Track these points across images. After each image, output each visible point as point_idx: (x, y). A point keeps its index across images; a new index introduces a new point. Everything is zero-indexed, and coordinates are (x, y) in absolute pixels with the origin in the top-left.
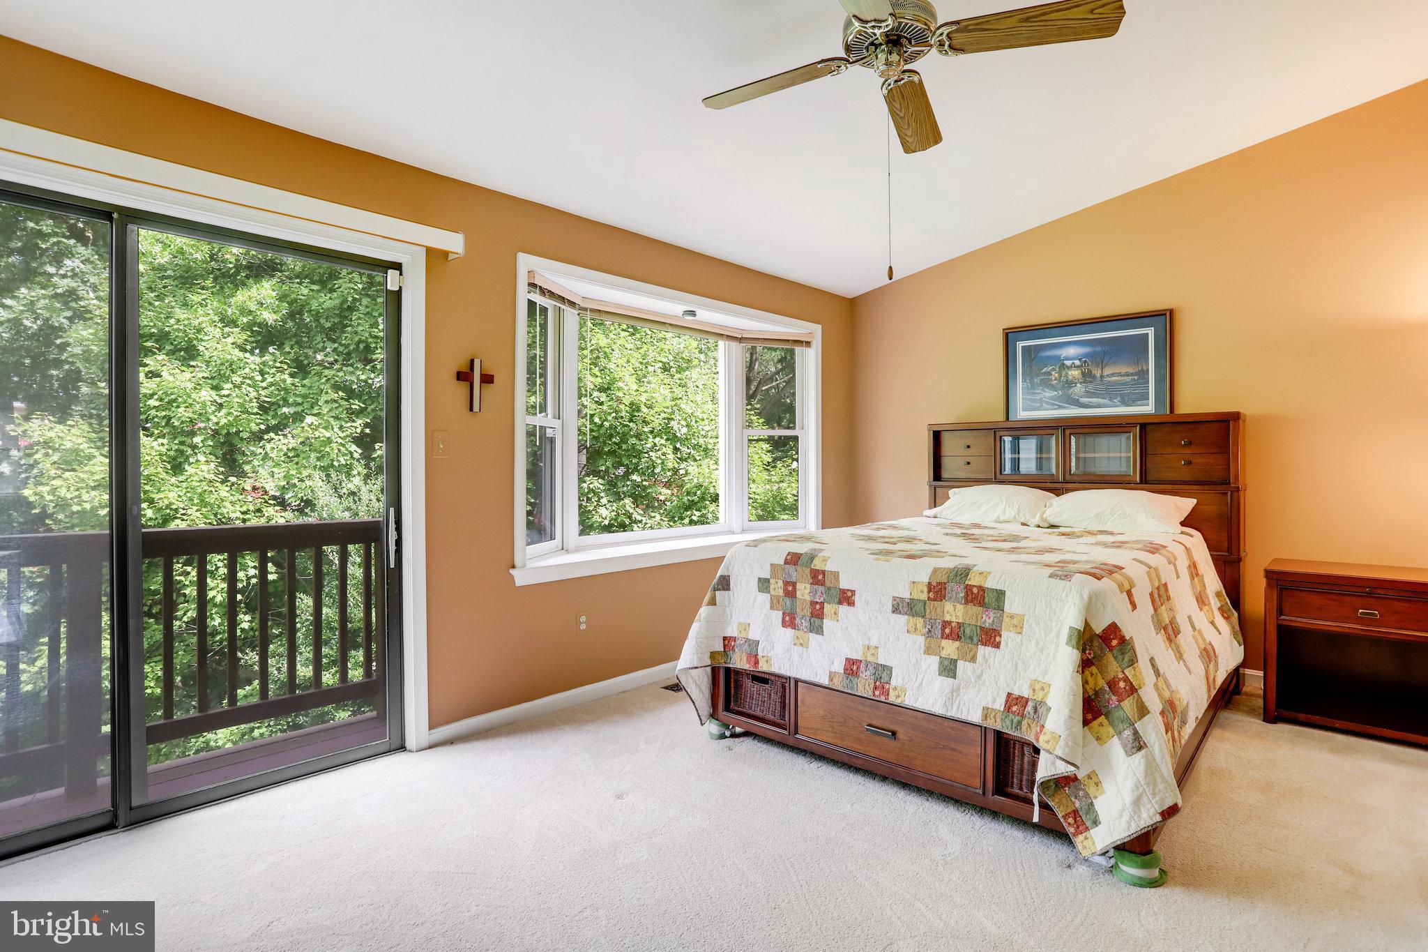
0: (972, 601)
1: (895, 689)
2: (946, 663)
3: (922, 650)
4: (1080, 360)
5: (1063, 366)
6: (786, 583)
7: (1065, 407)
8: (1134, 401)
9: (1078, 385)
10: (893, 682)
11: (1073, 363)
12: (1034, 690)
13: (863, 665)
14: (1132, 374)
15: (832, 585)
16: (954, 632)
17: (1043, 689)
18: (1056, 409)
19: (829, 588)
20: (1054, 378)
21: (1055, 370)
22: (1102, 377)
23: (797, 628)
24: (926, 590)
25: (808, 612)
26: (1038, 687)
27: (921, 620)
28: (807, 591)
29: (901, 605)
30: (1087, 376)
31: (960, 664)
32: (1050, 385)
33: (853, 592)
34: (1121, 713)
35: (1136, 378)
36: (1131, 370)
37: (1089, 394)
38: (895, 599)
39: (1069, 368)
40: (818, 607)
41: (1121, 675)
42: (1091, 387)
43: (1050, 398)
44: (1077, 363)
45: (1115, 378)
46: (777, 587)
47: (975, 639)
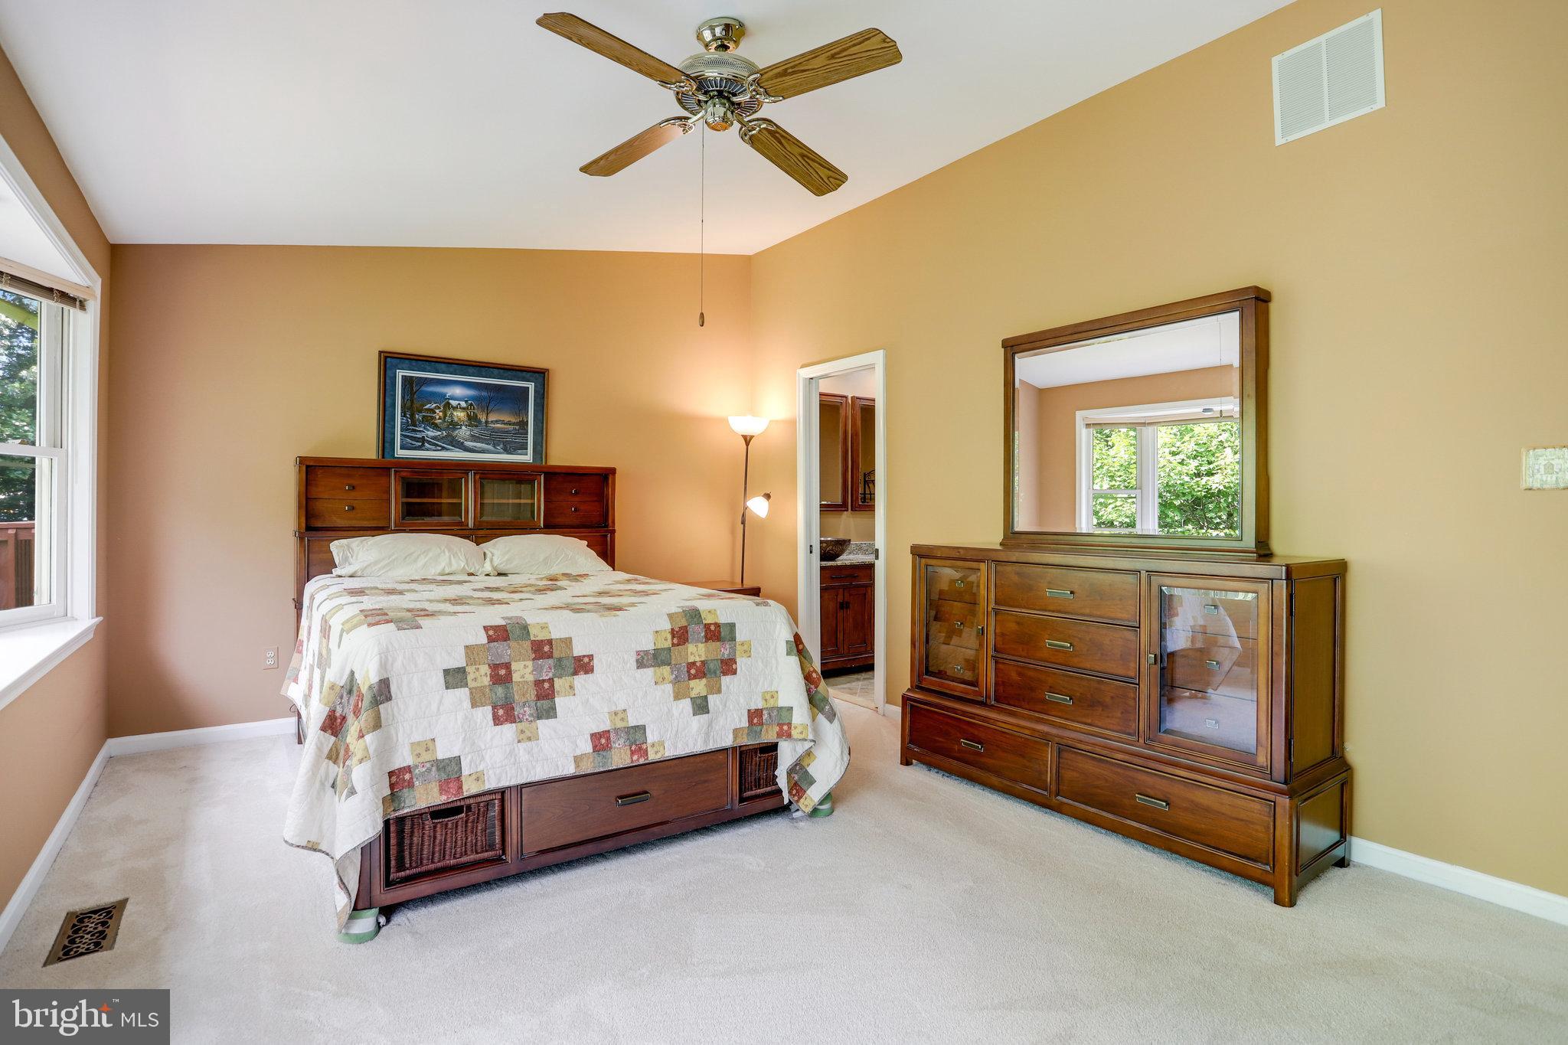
0: (711, 639)
1: (653, 745)
2: (699, 701)
3: (672, 699)
4: (466, 402)
5: (448, 406)
6: (494, 667)
7: (447, 449)
8: (515, 450)
9: (463, 427)
10: (650, 740)
11: (459, 404)
12: (766, 700)
13: (612, 735)
14: (514, 424)
15: (563, 655)
16: (699, 671)
17: (772, 697)
18: (438, 450)
19: (560, 660)
20: (437, 417)
21: (439, 408)
22: (487, 422)
23: (518, 720)
24: (669, 637)
25: (532, 694)
26: (768, 697)
27: (668, 668)
28: (530, 668)
29: (646, 658)
30: (473, 420)
31: (710, 698)
32: (433, 423)
33: (591, 657)
34: (820, 695)
35: (517, 427)
36: (513, 420)
37: (474, 438)
38: (638, 653)
39: (455, 408)
40: (546, 685)
41: (812, 669)
42: (476, 431)
43: (434, 438)
44: (463, 404)
45: (498, 425)
46: (480, 676)
47: (718, 672)
